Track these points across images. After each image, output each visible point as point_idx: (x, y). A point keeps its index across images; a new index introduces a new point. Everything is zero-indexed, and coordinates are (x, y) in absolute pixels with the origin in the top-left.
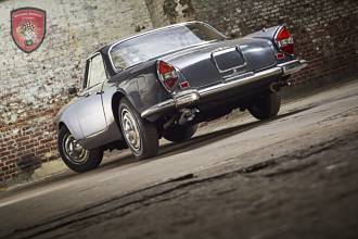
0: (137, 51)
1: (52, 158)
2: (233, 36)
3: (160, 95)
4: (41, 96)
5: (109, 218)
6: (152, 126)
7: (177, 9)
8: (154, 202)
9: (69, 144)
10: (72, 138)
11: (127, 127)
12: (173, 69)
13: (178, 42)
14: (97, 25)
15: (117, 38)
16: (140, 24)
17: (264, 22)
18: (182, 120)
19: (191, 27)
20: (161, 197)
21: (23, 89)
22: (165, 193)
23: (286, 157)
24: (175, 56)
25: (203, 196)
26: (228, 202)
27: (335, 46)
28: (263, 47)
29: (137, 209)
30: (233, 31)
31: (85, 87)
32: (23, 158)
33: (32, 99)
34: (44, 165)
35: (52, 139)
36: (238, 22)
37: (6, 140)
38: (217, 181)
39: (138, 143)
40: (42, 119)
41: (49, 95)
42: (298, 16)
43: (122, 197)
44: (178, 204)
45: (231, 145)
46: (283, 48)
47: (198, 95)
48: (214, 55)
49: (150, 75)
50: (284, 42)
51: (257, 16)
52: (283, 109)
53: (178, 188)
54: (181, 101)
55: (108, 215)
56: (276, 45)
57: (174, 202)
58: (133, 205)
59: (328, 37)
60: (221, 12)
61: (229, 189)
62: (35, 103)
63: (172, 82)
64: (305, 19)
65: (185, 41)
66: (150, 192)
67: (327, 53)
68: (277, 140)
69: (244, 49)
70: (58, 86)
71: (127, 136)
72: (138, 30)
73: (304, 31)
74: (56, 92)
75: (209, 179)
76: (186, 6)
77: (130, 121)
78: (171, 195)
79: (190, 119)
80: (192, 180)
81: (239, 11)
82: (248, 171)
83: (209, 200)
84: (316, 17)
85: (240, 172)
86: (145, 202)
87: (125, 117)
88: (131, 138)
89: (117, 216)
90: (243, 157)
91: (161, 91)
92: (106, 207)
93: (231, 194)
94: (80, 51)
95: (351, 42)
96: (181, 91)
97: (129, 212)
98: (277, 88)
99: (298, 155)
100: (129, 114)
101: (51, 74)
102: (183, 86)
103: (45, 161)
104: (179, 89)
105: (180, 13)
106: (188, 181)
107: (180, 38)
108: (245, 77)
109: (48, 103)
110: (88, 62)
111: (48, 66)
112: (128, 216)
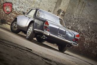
0: (45, 15)
1: (9, 24)
2: (68, 28)
3: (41, 28)
4: (17, 9)
5: (5, 45)
6: (35, 34)
7: (61, 13)
8: (18, 49)
9: (14, 24)
10: (16, 23)
11: (29, 30)
12: (48, 25)
13: (55, 20)
14: (41, 3)
15: (43, 9)
16: (50, 10)
17: (77, 30)
18: (42, 37)
19: (60, 19)
20: (20, 49)
21: (14, 5)
22: (23, 49)
23: (55, 62)
24: (51, 22)
25: (28, 56)
26: (31, 61)
27: (89, 47)
28: (72, 35)
29: (13, 48)
30: (69, 27)
31: (27, 14)
32: (3, 19)
33: (15, 8)
34: (6, 24)
35: (12, 20)
36: (72, 26)
37: (2, 13)
38: (36, 55)
39: (29, 35)
40: (14, 14)
41: (19, 10)
42: (86, 35)
43: (13, 43)
44: (21, 53)
45: (47, 50)
46: (76, 39)
47: (50, 34)
48: (60, 29)
49: (43, 22)
50: (77, 38)
51: (77, 28)
52: (66, 52)
53: (26, 50)
54: (45, 33)
55: (6, 44)
56: (74, 37)
57: (22, 52)
58: (13, 47)
59: (89, 44)
60: (70, 21)
61: (35, 59)
62: (15, 9)
63: (46, 27)
64: (87, 36)
65: (56, 21)
66: (19, 47)
67: (86, 47)
68: (57, 57)
69: (67, 32)
70: (22, 10)
71: (28, 32)
72: (49, 11)
73: (84, 39)
74: (21, 11)
75: (34, 54)
76: (63, 14)
77: (31, 29)
78: (23, 51)
79: (44, 38)
80: (31, 51)
81: (74, 24)
82: (44, 58)
83: (28, 58)
84: (89, 38)
85: (42, 57)
86: (16, 48)
87: (30, 27)
88: (28, 33)
89: (7, 46)
90: (46, 55)
91: (42, 28)
92: (7, 43)
93: (34, 60)
94: (33, 6)
95: (93, 49)
96: (47, 31)
97: (11, 47)
98: (68, 46)
99: (58, 63)
100: (32, 27)
101: (23, 6)
102: (48, 30)
103: (7, 24)
104: (46, 30)
105: (61, 14)
106: (30, 50)
107: (56, 20)
108: (63, 38)
109: (18, 12)
110: (32, 9)
111: (24, 4)
112: (9, 48)
